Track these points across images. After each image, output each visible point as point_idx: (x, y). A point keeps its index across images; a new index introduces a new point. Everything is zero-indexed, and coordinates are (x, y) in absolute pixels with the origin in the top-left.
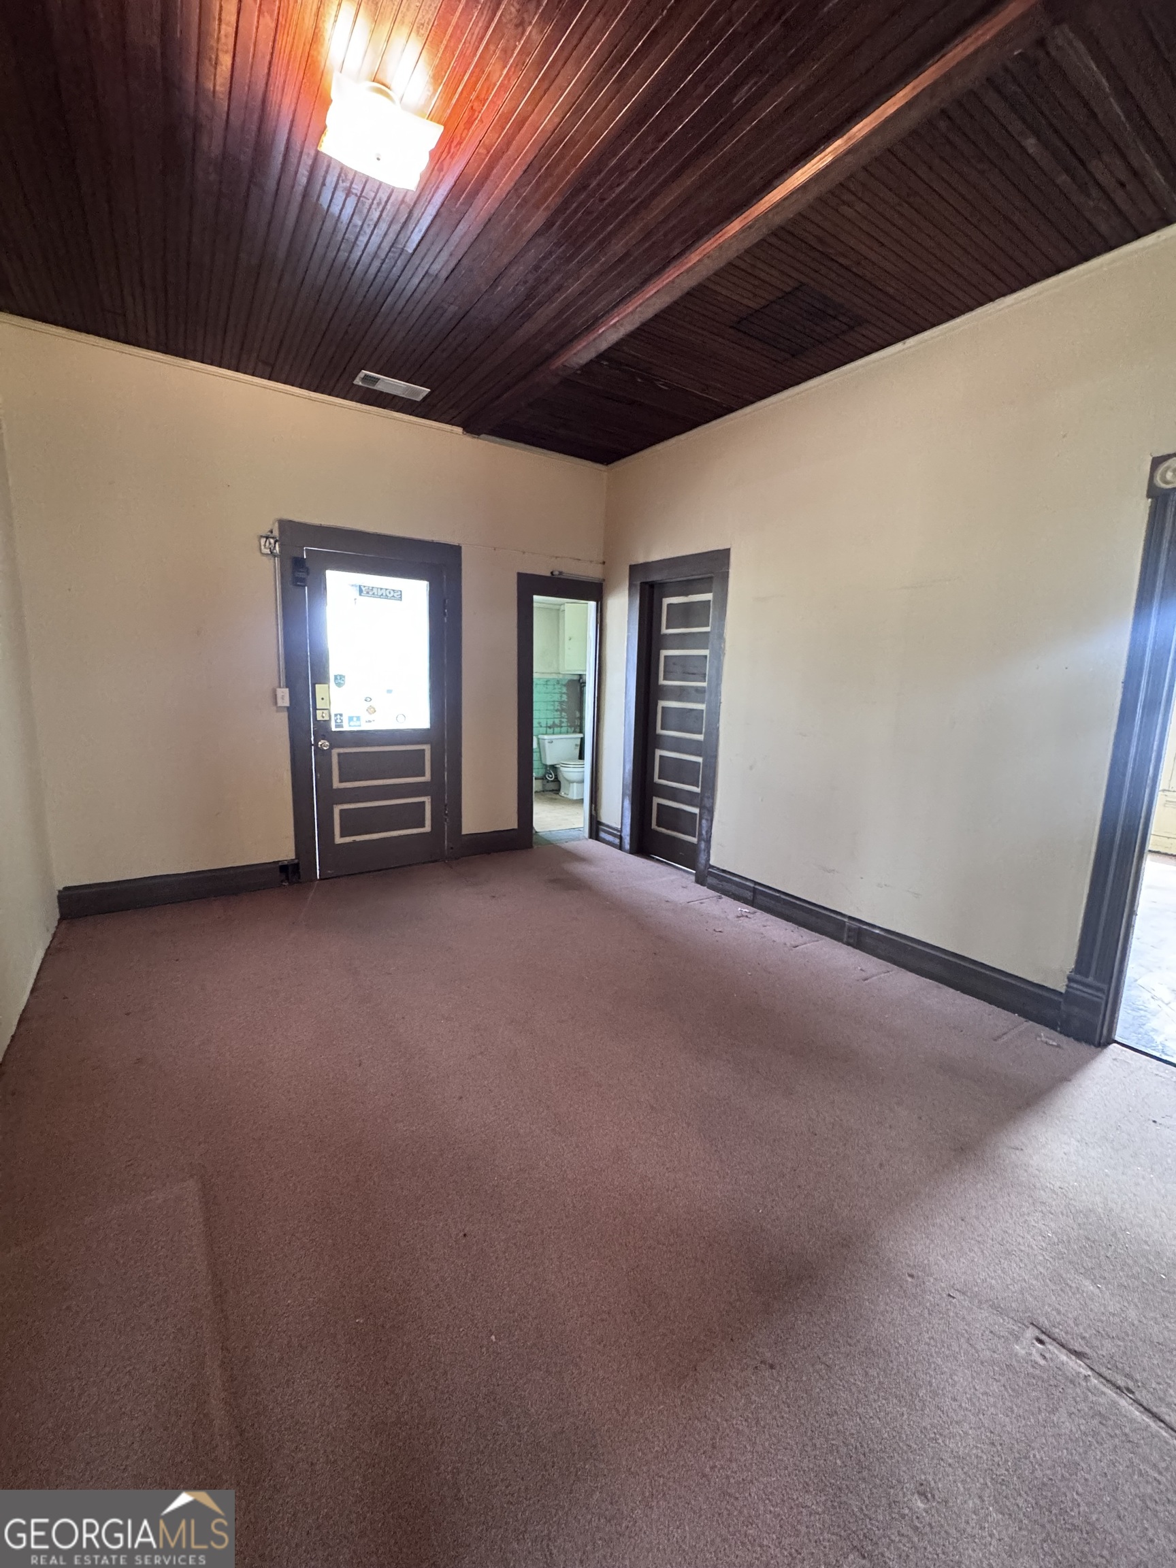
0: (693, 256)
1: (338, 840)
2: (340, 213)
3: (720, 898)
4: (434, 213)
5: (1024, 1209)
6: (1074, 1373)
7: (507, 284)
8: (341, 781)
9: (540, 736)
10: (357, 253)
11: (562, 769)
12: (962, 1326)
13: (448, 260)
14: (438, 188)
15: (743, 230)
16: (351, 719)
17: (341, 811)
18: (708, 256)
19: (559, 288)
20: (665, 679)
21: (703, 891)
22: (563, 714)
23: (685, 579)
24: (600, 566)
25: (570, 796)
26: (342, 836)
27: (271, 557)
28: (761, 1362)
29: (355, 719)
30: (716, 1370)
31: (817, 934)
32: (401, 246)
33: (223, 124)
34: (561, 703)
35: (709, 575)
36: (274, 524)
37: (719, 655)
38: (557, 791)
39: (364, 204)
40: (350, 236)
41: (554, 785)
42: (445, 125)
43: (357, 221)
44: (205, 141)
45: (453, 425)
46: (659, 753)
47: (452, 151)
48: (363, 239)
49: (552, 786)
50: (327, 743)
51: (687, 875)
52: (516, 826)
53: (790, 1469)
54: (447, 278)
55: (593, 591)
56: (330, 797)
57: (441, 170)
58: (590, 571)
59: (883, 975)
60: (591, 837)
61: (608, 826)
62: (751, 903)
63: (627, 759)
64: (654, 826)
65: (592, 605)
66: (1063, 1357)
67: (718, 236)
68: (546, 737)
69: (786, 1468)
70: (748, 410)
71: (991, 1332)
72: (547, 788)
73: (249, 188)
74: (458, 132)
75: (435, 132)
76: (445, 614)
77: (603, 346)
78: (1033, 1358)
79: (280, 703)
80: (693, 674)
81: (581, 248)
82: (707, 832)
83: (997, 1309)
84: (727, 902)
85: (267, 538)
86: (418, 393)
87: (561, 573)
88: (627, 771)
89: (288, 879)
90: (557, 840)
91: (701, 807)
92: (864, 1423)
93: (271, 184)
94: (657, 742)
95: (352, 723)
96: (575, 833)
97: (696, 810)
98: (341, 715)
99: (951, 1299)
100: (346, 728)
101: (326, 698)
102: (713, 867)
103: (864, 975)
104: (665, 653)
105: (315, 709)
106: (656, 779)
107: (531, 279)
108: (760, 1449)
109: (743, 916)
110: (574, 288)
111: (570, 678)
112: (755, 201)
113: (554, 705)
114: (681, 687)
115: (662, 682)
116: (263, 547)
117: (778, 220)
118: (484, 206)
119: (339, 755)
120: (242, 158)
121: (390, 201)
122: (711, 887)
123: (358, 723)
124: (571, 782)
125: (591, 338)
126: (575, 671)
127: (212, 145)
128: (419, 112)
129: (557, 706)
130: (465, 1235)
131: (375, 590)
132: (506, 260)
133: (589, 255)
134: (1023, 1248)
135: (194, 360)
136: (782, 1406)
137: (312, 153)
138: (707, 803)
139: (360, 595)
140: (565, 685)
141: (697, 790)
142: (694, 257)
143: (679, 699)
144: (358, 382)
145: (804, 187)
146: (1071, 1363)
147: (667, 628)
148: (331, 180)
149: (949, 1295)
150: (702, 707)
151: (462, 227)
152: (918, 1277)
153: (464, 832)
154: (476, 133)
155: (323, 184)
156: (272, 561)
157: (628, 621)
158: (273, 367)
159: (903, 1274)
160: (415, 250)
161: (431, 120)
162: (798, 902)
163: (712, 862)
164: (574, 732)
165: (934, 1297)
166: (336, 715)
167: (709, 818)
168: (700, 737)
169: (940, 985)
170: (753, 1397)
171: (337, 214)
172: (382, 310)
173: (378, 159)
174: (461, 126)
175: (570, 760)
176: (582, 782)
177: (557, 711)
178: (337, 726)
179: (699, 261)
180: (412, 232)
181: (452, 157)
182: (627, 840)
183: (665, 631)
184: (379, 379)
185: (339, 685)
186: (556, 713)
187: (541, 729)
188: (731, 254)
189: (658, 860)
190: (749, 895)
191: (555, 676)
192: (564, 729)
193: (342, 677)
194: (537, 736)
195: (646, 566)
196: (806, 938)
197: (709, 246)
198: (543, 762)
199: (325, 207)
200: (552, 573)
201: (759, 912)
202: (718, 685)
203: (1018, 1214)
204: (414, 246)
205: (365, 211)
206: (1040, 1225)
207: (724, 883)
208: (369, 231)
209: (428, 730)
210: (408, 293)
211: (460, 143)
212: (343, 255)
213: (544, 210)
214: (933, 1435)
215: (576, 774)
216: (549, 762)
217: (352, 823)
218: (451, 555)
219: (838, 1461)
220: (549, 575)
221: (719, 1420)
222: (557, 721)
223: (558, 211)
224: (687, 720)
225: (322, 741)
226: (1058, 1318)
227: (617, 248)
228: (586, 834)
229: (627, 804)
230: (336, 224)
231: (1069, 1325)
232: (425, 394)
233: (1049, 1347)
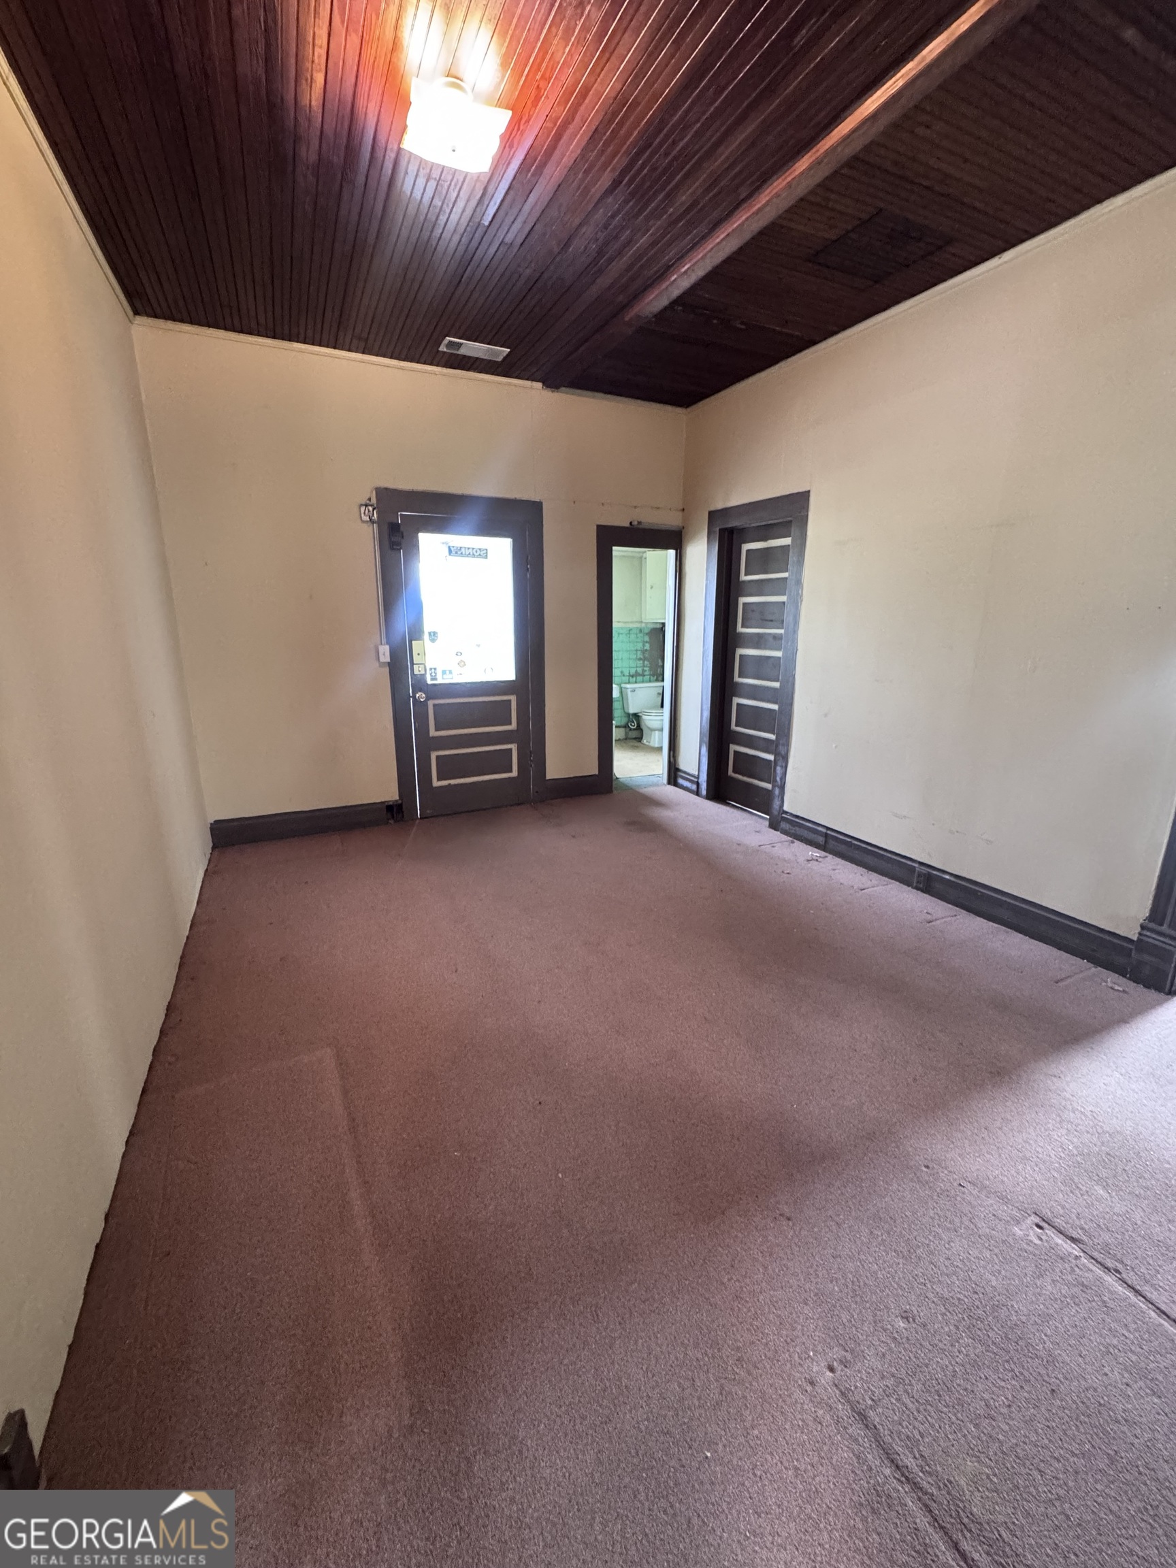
0: (762, 196)
1: (436, 783)
2: (422, 198)
3: (793, 842)
4: (507, 187)
5: (1050, 1126)
6: (1066, 1253)
7: (578, 244)
8: (437, 730)
9: (623, 685)
10: (438, 231)
11: (644, 717)
12: (966, 1209)
13: (522, 228)
14: (509, 164)
15: (809, 168)
16: (444, 672)
17: (438, 757)
18: (777, 195)
19: (629, 242)
20: (743, 626)
21: (777, 835)
22: (646, 662)
23: (764, 523)
24: (680, 514)
25: (652, 744)
26: (439, 779)
27: (370, 524)
28: (781, 1215)
29: (448, 672)
30: (740, 1216)
31: (887, 879)
32: (477, 220)
33: (318, 133)
34: (644, 652)
35: (789, 519)
36: (372, 492)
37: (796, 601)
38: (640, 739)
39: (442, 186)
40: (432, 217)
41: (636, 733)
42: (512, 108)
43: (438, 202)
44: (303, 152)
45: (533, 380)
46: (737, 700)
47: (521, 128)
48: (443, 218)
49: (634, 734)
50: (424, 695)
51: (761, 820)
52: (597, 773)
53: (794, 1288)
54: (522, 244)
55: (673, 539)
56: (428, 744)
57: (511, 147)
58: (669, 520)
59: (949, 919)
60: (669, 783)
61: (685, 772)
62: (823, 848)
63: (704, 707)
64: (730, 772)
65: (672, 553)
66: (1059, 1240)
67: (787, 174)
68: (628, 686)
69: (791, 1287)
70: (832, 341)
71: (994, 1215)
72: (629, 736)
73: (341, 186)
74: (526, 110)
75: (503, 117)
76: (528, 569)
77: (676, 293)
78: (1029, 1238)
79: (382, 659)
80: (772, 621)
81: (650, 201)
82: (781, 779)
83: (1004, 1199)
84: (798, 844)
85: (366, 505)
86: (497, 353)
87: (639, 523)
88: (704, 718)
89: (393, 817)
90: (639, 786)
91: (776, 754)
92: (863, 1265)
93: (361, 179)
94: (735, 690)
95: (445, 676)
96: (655, 779)
97: (771, 757)
98: (435, 669)
99: (961, 1188)
100: (440, 681)
101: (422, 654)
102: (786, 813)
103: (929, 917)
104: (743, 600)
105: (412, 664)
106: (733, 727)
107: (601, 236)
108: (770, 1272)
109: (812, 859)
110: (643, 241)
111: (652, 626)
112: (822, 136)
113: (636, 654)
114: (758, 635)
115: (740, 629)
116: (363, 515)
117: (849, 152)
118: (554, 173)
119: (435, 705)
120: (335, 160)
121: (467, 181)
122: (785, 832)
123: (450, 676)
124: (652, 730)
125: (664, 286)
126: (656, 619)
127: (309, 153)
128: (488, 101)
129: (640, 655)
130: (540, 1103)
131: (463, 550)
132: (577, 221)
133: (656, 209)
134: (1040, 1156)
135: (297, 342)
136: (793, 1246)
137: (395, 147)
138: (782, 750)
139: (450, 554)
140: (647, 634)
141: (772, 737)
142: (763, 198)
143: (757, 647)
144: (443, 348)
145: (874, 116)
146: (1065, 1245)
147: (746, 575)
148: (412, 169)
149: (960, 1185)
150: (779, 654)
151: (532, 198)
152: (933, 1168)
153: (548, 777)
154: (544, 107)
155: (406, 173)
156: (371, 527)
157: (707, 570)
158: (367, 340)
159: (920, 1165)
160: (491, 222)
161: (499, 107)
162: (870, 848)
163: (786, 808)
164: (657, 680)
165: (945, 1185)
166: (431, 669)
167: (784, 765)
168: (776, 685)
169: (1009, 930)
170: (770, 1238)
171: (419, 197)
172: (463, 280)
173: (454, 151)
174: (529, 103)
175: (650, 708)
176: (661, 730)
177: (640, 659)
178: (432, 679)
179: (768, 201)
180: (488, 206)
181: (522, 134)
182: (704, 786)
183: (743, 578)
184: (461, 344)
185: (433, 641)
186: (638, 662)
187: (624, 678)
188: (800, 191)
189: (733, 806)
190: (821, 840)
191: (638, 625)
192: (647, 678)
193: (435, 633)
194: (619, 685)
195: (726, 511)
196: (875, 882)
197: (778, 184)
198: (626, 711)
199: (409, 193)
200: (631, 523)
201: (830, 856)
202: (795, 632)
203: (1043, 1129)
204: (490, 219)
205: (444, 192)
206: (1063, 1139)
207: (797, 829)
208: (448, 211)
209: (513, 681)
210: (485, 263)
211: (528, 121)
212: (426, 234)
213: (611, 171)
214: (923, 1281)
215: (658, 721)
216: (631, 711)
217: (449, 768)
218: (533, 510)
219: (836, 1288)
220: (627, 525)
221: (739, 1249)
222: (640, 670)
223: (624, 172)
224: (762, 667)
225: (420, 693)
226: (1061, 1212)
227: (684, 198)
228: (665, 781)
229: (705, 751)
230: (419, 206)
231: (1070, 1218)
232: (505, 354)
233: (1047, 1231)
